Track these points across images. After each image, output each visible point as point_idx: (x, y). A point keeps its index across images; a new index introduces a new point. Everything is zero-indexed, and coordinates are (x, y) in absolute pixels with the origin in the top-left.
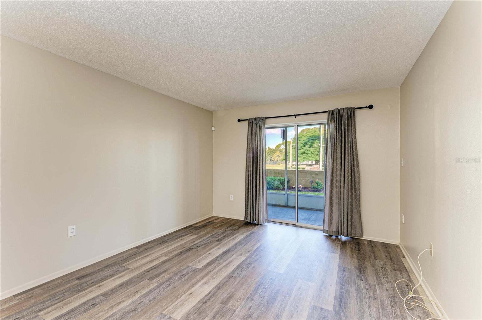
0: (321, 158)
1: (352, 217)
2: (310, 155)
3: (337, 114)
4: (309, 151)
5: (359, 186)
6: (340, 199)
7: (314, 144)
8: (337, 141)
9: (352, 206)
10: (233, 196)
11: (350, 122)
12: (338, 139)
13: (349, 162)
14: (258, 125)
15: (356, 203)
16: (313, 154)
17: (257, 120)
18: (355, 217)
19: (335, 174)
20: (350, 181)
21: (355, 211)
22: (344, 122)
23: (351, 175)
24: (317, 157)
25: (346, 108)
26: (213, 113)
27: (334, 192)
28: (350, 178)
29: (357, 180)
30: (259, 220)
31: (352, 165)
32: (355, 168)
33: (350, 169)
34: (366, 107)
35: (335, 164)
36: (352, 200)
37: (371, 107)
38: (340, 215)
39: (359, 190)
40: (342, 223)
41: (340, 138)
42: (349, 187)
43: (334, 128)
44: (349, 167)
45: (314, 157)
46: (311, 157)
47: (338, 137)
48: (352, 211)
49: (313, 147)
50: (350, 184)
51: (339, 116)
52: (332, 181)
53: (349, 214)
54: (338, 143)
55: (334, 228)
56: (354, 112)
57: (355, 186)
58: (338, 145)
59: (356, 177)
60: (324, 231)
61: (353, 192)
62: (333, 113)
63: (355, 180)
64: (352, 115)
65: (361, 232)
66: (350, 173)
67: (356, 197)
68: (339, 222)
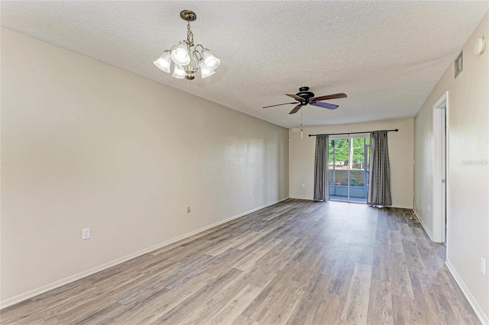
0: (351, 159)
1: (385, 194)
2: (339, 155)
3: (376, 134)
4: (338, 151)
5: (390, 176)
6: (378, 184)
7: (343, 144)
8: (376, 150)
9: (385, 187)
10: (304, 184)
11: (384, 138)
12: (377, 149)
13: (384, 162)
14: (324, 139)
15: (388, 186)
16: (342, 154)
17: (323, 136)
18: (387, 194)
19: (375, 170)
20: (384, 173)
21: (387, 191)
22: (381, 139)
23: (385, 170)
24: (346, 158)
25: (382, 131)
26: (289, 130)
27: (374, 180)
28: (384, 172)
29: (388, 173)
30: (325, 199)
31: (385, 164)
32: (387, 166)
33: (384, 167)
34: (394, 130)
35: (375, 163)
36: (385, 184)
37: (396, 130)
38: (378, 194)
39: (389, 178)
40: (379, 198)
41: (378, 148)
42: (384, 177)
43: (374, 142)
44: (384, 165)
45: (344, 157)
46: (340, 158)
47: (376, 148)
48: (385, 191)
49: (343, 146)
50: (384, 175)
51: (377, 135)
52: (373, 173)
53: (383, 192)
54: (377, 151)
55: (374, 201)
56: (387, 133)
57: (387, 176)
58: (377, 152)
59: (388, 171)
60: (368, 203)
61: (386, 180)
62: (373, 133)
63: (387, 173)
64: (385, 135)
65: (390, 203)
66: (384, 168)
67: (387, 183)
68: (377, 197)
